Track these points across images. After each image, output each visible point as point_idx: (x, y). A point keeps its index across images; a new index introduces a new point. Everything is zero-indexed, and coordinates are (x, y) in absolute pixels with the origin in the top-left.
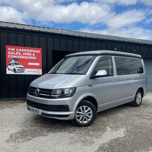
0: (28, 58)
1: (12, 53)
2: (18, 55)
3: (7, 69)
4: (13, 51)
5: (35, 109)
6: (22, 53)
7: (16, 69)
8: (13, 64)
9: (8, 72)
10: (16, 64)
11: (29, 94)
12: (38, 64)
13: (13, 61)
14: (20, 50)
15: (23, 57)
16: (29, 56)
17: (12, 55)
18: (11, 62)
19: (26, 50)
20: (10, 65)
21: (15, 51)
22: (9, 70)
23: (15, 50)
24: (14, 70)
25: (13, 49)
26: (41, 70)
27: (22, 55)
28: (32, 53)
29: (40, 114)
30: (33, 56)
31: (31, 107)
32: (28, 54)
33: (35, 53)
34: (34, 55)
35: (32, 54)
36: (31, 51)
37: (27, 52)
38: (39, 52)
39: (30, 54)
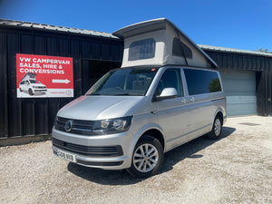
0: (52, 72)
1: (26, 65)
2: (36, 69)
3: (18, 90)
4: (27, 63)
5: (66, 153)
6: (41, 64)
7: (33, 89)
9: (20, 95)
10: (32, 82)
11: (56, 128)
12: (67, 81)
13: (28, 78)
14: (39, 60)
15: (44, 71)
16: (52, 69)
17: (26, 67)
18: (25, 80)
19: (48, 61)
20: (23, 83)
21: (31, 62)
22: (21, 91)
23: (31, 60)
24: (30, 92)
25: (28, 60)
26: (72, 90)
27: (43, 68)
28: (58, 65)
29: (74, 161)
30: (59, 70)
31: (59, 150)
32: (51, 66)
33: (63, 65)
34: (60, 67)
36: (56, 61)
37: (49, 63)
38: (68, 62)
39: (55, 67)
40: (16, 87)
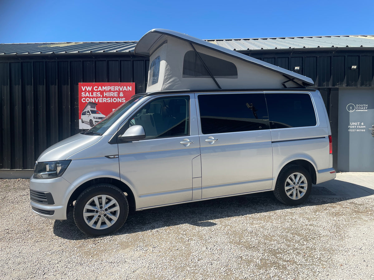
0: (112, 100)
1: (87, 94)
2: (97, 97)
3: (80, 121)
4: (89, 92)
6: (102, 93)
7: (94, 120)
8: (88, 112)
9: (82, 126)
10: (93, 112)
13: (89, 108)
14: (100, 88)
15: (105, 100)
16: (113, 97)
17: (87, 97)
18: (86, 110)
19: (109, 88)
20: (84, 114)
21: (93, 91)
22: (83, 122)
23: (93, 89)
24: (91, 123)
25: (89, 88)
27: (103, 97)
28: (119, 92)
30: (119, 97)
32: (112, 94)
33: (124, 92)
34: (121, 95)
35: (119, 94)
36: (117, 88)
37: (110, 91)
38: (130, 88)
39: (116, 94)
40: (78, 118)
